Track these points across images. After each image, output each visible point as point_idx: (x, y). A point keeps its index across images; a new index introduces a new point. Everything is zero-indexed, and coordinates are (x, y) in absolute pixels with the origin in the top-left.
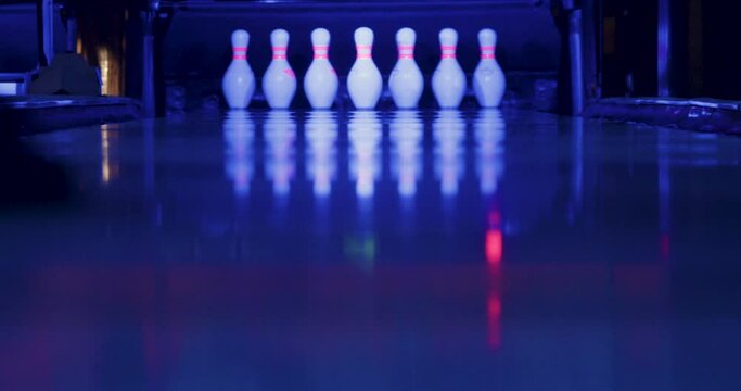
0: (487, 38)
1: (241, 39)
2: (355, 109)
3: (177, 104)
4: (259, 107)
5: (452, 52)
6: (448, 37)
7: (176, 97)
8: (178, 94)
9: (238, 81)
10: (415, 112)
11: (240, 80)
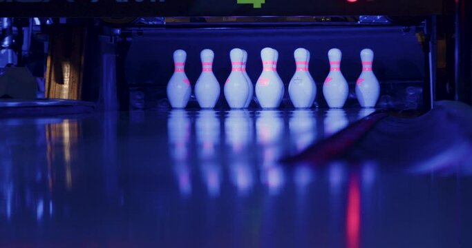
0: (367, 55)
1: (180, 56)
2: (261, 109)
3: (138, 105)
4: (193, 107)
5: (338, 66)
6: (335, 55)
7: (137, 99)
8: (139, 97)
9: (178, 87)
10: (307, 112)
11: (179, 87)
